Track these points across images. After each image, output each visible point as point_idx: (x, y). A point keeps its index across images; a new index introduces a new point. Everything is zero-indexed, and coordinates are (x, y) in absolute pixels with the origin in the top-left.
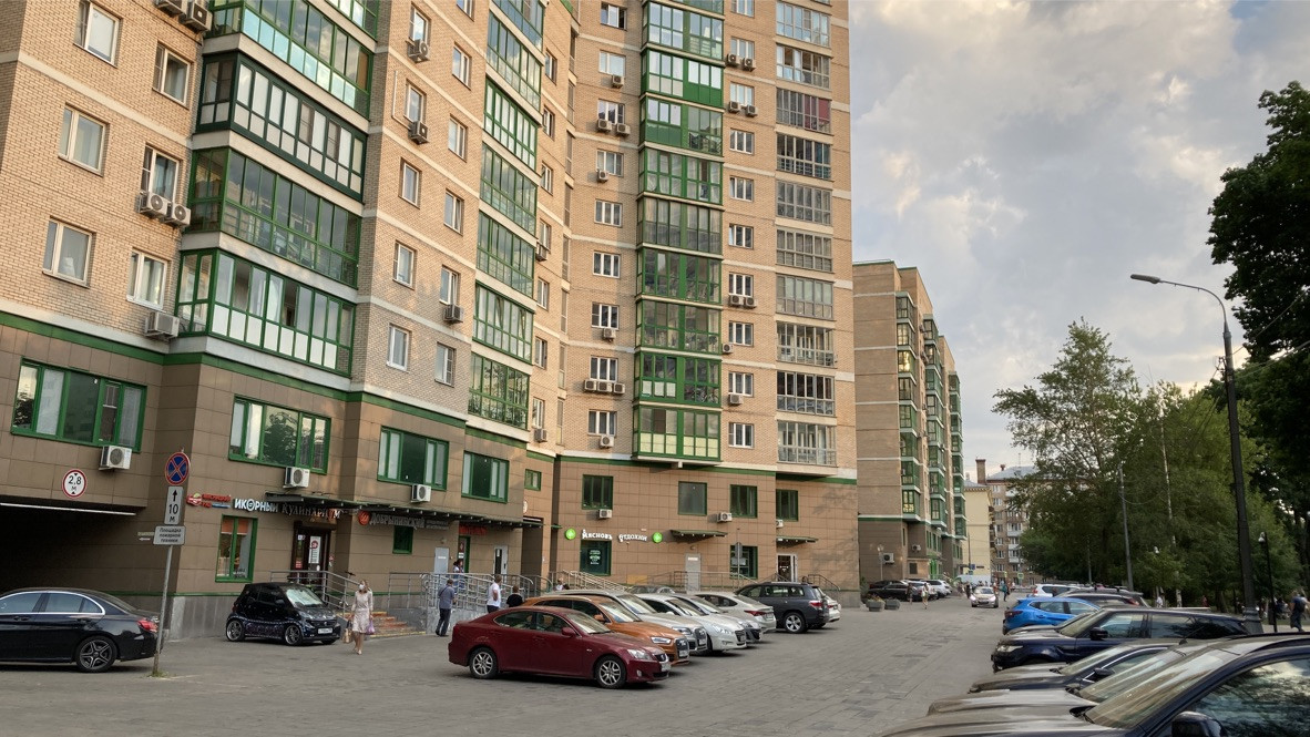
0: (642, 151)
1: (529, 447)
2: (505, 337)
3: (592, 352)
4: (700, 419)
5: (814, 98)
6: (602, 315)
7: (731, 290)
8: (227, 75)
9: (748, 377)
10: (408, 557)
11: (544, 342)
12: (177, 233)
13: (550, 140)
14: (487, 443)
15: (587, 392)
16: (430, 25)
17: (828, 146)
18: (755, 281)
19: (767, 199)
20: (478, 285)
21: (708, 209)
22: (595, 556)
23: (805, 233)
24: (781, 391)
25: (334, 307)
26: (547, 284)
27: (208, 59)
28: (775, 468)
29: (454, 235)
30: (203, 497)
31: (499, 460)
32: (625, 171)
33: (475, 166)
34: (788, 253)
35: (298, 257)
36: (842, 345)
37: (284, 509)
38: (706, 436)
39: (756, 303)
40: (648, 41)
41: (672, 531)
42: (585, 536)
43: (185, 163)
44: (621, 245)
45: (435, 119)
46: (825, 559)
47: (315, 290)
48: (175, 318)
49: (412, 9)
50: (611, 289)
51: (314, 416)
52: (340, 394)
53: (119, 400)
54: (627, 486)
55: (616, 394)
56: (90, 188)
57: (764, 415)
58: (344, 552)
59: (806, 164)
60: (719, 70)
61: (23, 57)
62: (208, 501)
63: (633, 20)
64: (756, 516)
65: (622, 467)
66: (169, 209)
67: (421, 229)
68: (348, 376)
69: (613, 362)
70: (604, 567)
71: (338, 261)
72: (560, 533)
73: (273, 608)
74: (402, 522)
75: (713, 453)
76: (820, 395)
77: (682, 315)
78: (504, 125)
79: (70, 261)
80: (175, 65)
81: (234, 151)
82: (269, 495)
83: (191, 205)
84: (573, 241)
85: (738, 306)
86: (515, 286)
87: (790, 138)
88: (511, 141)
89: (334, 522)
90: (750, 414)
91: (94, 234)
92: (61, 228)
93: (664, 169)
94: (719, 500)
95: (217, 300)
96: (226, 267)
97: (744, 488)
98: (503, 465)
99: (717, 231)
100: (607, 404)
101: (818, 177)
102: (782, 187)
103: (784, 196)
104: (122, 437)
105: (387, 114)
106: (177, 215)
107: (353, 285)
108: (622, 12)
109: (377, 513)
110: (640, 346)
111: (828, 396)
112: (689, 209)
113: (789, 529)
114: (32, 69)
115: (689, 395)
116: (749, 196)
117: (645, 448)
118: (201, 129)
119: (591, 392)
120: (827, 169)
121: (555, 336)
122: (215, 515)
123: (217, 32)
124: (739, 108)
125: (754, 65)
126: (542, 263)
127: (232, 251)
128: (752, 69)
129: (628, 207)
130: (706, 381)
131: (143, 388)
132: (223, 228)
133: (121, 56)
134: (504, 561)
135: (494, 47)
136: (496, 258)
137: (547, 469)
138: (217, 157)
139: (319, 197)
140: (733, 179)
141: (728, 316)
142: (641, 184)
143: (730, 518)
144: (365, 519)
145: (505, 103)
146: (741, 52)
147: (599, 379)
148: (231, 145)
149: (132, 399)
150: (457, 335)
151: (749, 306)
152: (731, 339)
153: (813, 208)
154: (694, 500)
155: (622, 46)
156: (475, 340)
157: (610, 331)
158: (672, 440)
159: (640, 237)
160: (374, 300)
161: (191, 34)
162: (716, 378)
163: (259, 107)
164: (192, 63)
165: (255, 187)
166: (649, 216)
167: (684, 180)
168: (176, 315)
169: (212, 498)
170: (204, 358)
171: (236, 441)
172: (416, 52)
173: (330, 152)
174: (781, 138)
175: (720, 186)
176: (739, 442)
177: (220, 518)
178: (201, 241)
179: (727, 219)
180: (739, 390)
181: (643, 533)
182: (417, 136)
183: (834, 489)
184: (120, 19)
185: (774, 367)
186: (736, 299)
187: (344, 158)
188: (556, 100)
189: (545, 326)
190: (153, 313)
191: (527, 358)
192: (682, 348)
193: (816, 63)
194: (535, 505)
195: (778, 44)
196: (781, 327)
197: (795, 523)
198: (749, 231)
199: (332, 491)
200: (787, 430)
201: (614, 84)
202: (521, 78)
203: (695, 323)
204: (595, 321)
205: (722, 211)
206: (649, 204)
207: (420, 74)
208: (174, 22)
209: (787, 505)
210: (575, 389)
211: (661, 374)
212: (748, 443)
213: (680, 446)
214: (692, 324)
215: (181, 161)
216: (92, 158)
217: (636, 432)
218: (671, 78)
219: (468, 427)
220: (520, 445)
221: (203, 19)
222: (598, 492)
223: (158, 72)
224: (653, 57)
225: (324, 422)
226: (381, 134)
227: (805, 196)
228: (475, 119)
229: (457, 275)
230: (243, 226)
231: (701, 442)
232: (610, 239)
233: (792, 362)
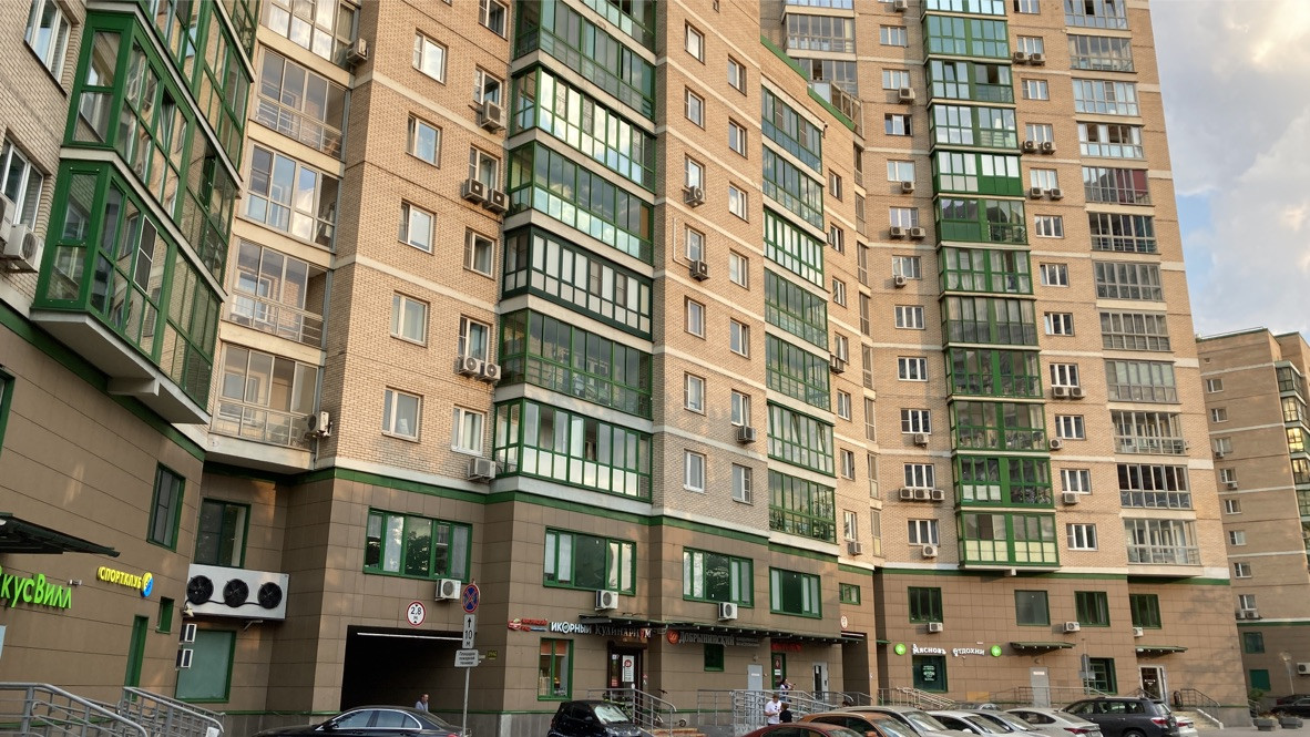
0: (940, 251)
1: (840, 560)
2: (804, 452)
3: (907, 459)
4: (1031, 521)
5: (1127, 170)
6: (912, 421)
7: (1054, 382)
8: (524, 246)
9: (1084, 473)
10: (719, 675)
11: (850, 453)
12: (491, 388)
13: (839, 255)
14: (794, 558)
15: (903, 500)
16: (704, 172)
17: (1149, 218)
18: (1080, 370)
19: (1083, 283)
20: (770, 403)
21: (1018, 300)
22: (929, 672)
23: (1132, 313)
24: (1123, 485)
25: (632, 438)
26: (848, 395)
27: (508, 234)
28: (1126, 571)
29: (741, 360)
30: (522, 622)
31: (809, 576)
32: (924, 273)
33: (758, 293)
34: (1115, 335)
35: (596, 397)
36: (1194, 429)
37: (597, 630)
38: (1040, 540)
39: (1083, 393)
40: (936, 143)
41: (1011, 644)
42: (916, 651)
43: (494, 327)
44: (926, 347)
45: (716, 255)
46: (1202, 671)
47: (613, 425)
48: (493, 463)
49: (686, 159)
50: (918, 393)
51: (620, 541)
52: (643, 519)
53: (449, 537)
54: (955, 596)
55: (934, 502)
56: (416, 357)
57: (1105, 513)
58: (656, 670)
59: (1126, 240)
60: (1016, 158)
61: (359, 258)
62: (527, 625)
63: (919, 126)
64: (1108, 624)
65: (949, 578)
66: (482, 367)
67: (709, 358)
68: (649, 500)
69: (929, 468)
70: (940, 683)
71: (634, 396)
72: (889, 649)
73: (583, 724)
74: (710, 640)
75: (1050, 558)
76: (1171, 486)
77: (1000, 413)
78: (788, 249)
79: (404, 422)
80: (482, 244)
81: (533, 311)
82: (582, 617)
83: (502, 363)
84: (875, 349)
85: (1063, 398)
86: (810, 401)
87: (1104, 216)
88: (796, 263)
89: (645, 641)
90: (1089, 513)
91: (422, 396)
92: (395, 395)
93: (965, 266)
94: (1063, 608)
95: (525, 443)
96: (532, 412)
97: (1091, 595)
98: (814, 580)
99: (1030, 321)
100: (927, 512)
101: (1142, 251)
102: (1100, 268)
103: (1103, 276)
104: (453, 570)
105: (668, 258)
106: (489, 372)
107: (649, 417)
108: (906, 119)
109: (686, 631)
110: (956, 449)
111: (1182, 487)
112: (996, 303)
113: (1148, 638)
114: (367, 267)
115: (1016, 498)
116: (1063, 282)
117: (972, 556)
118: (506, 295)
119: (908, 501)
120: (1152, 242)
121: (861, 446)
122: (534, 638)
123: (515, 210)
124: (1042, 193)
125: (1054, 147)
126: (841, 375)
127: (537, 399)
128: (1052, 152)
129: (930, 309)
130: (1035, 481)
131: (469, 525)
132: (527, 379)
133: (437, 244)
134: (824, 677)
135: (770, 179)
136: (789, 376)
137: (867, 584)
138: (520, 317)
139: (612, 341)
140: (1043, 266)
141: (1052, 409)
142: (942, 284)
143: (1077, 628)
144: (673, 638)
145: (787, 228)
146: (1037, 138)
147: (915, 487)
148: (530, 306)
149: (460, 536)
150: (751, 454)
151: (1075, 396)
152: (1059, 434)
153: (1140, 285)
154: (1033, 609)
155: (909, 152)
156: (772, 457)
157: (922, 436)
158: (1002, 546)
159: (946, 338)
160: (667, 428)
161: (493, 216)
162: (1046, 478)
163: (552, 270)
164: (495, 240)
165: (552, 339)
166: (953, 315)
167: (987, 274)
168: (493, 459)
169: (531, 623)
170: (517, 495)
171: (550, 569)
172: (692, 198)
173: (620, 300)
174: (1093, 217)
175: (1029, 275)
176: (1080, 544)
177: (539, 641)
178: (509, 393)
179: (1040, 308)
180: (1074, 488)
181: (980, 647)
182: (698, 273)
183: (1203, 590)
184: (435, 214)
185: (1113, 459)
186: (1060, 390)
187: (632, 304)
188: (842, 215)
189: (849, 435)
190: (473, 460)
191: (830, 470)
192: (1003, 448)
193: (1124, 134)
194: (854, 619)
195: (1079, 122)
196: (1116, 416)
197: (1157, 631)
198: (1067, 318)
199: (642, 611)
200: (1137, 529)
201: (905, 190)
202: (802, 202)
203: (1015, 421)
204: (905, 427)
205: (1033, 300)
206: (952, 303)
207: (698, 217)
208: (479, 208)
209: (1144, 610)
210: (891, 499)
211: (983, 476)
212: (1091, 544)
213: (1011, 552)
214: (1011, 422)
215: (491, 325)
216: (419, 335)
217: (960, 540)
218: (964, 175)
219: (770, 543)
220: (831, 559)
221: (502, 202)
222: (925, 604)
223: (467, 253)
224: (943, 158)
225: (629, 546)
226: (664, 277)
227: (1128, 275)
228: (755, 249)
229: (747, 397)
230: (545, 376)
231: (1034, 546)
232: (913, 343)
233: (1134, 452)
